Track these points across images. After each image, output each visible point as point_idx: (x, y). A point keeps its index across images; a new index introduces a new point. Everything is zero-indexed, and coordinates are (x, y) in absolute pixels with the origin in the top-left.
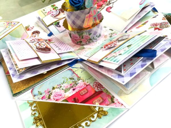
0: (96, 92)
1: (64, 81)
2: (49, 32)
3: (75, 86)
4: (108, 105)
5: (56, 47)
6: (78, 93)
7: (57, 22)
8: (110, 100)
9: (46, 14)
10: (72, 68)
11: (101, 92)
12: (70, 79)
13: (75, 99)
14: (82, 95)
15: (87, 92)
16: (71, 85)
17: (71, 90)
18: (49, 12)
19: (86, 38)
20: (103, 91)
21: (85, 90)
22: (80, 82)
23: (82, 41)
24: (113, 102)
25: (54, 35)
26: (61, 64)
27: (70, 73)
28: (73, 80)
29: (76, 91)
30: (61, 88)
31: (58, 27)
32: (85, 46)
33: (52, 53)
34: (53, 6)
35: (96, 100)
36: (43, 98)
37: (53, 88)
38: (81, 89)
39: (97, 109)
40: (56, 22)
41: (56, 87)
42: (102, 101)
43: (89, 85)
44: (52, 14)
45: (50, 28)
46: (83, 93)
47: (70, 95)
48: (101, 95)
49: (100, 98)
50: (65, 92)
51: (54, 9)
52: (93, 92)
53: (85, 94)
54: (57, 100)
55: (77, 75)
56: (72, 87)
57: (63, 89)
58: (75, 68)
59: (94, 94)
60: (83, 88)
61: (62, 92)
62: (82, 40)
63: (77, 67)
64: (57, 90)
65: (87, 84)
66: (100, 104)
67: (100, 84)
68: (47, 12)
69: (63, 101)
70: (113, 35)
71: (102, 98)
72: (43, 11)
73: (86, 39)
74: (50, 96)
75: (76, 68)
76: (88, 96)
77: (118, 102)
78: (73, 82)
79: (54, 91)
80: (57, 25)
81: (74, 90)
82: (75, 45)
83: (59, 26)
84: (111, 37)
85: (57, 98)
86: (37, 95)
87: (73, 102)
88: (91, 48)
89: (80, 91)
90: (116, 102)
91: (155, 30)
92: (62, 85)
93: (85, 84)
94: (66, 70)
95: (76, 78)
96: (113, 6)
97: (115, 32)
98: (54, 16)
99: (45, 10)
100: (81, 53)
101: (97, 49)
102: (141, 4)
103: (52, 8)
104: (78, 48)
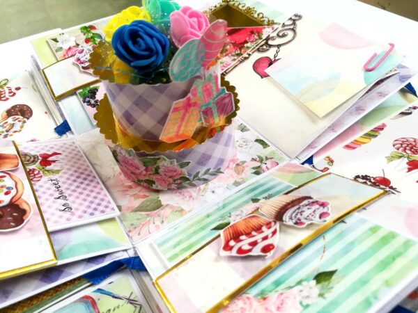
2: (62, 121)
5: (57, 195)
7: (92, 87)
9: (60, 54)
10: (95, 296)
18: (70, 49)
19: (170, 174)
23: (154, 180)
25: (72, 133)
26: (56, 280)
31: (90, 107)
32: (165, 198)
33: (30, 230)
34: (89, 32)
40: (88, 89)
44: (78, 60)
45: (64, 104)
51: (87, 41)
58: (109, 294)
62: (154, 178)
63: (116, 293)
68: (66, 47)
70: (264, 166)
72: (52, 43)
73: (170, 177)
75: (114, 297)
80: (87, 99)
82: (130, 187)
83: (92, 102)
84: (257, 173)
88: (182, 210)
91: (410, 170)
94: (75, 302)
96: (277, 58)
97: (273, 153)
98: (83, 65)
99: (57, 42)
100: (145, 230)
101: (203, 229)
102: (370, 70)
103: (84, 37)
104: (137, 203)
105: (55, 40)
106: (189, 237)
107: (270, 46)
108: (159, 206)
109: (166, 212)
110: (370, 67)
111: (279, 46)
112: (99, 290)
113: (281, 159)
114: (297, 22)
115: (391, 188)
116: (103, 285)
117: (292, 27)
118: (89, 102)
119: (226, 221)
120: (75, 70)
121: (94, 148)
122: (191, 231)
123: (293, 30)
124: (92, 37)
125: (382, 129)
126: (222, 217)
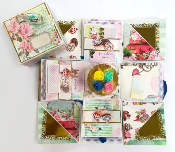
0: (74, 127)
1: (65, 110)
2: (83, 56)
3: (68, 117)
4: (74, 137)
6: (67, 122)
8: (76, 135)
9: (91, 35)
10: (74, 103)
11: (76, 129)
12: (69, 111)
13: (63, 124)
14: (67, 125)
15: (71, 125)
16: (67, 115)
17: (65, 118)
18: (94, 35)
20: (77, 129)
21: (71, 123)
22: (72, 116)
24: (77, 137)
25: (84, 60)
27: (71, 106)
28: (70, 113)
29: (67, 120)
30: (62, 114)
31: (90, 57)
32: (93, 93)
33: (69, 92)
35: (71, 132)
36: (51, 113)
37: (58, 111)
38: (69, 121)
39: (69, 135)
40: (92, 51)
41: (60, 111)
42: (73, 133)
43: (74, 121)
44: (94, 41)
45: (85, 51)
46: (69, 124)
47: (63, 121)
48: (75, 130)
49: (73, 132)
50: (62, 117)
51: (99, 34)
52: (73, 127)
53: (69, 125)
54: (56, 119)
55: (73, 111)
56: (67, 117)
57: (62, 115)
59: (73, 128)
60: (71, 121)
61: (61, 116)
63: (77, 105)
64: (59, 113)
65: (74, 120)
66: (71, 134)
67: (79, 125)
69: (59, 122)
70: (114, 97)
71: (74, 132)
74: (54, 114)
76: (70, 127)
77: (78, 139)
78: (69, 114)
79: (58, 112)
81: (66, 119)
83: (92, 56)
84: (112, 98)
85: (57, 118)
86: (49, 109)
87: (62, 125)
88: (94, 97)
89: (68, 122)
90: (78, 138)
91: (136, 117)
92: (63, 112)
93: (73, 120)
95: (72, 112)
96: (140, 73)
97: (118, 95)
98: (94, 44)
99: (92, 30)
100: (86, 97)
101: (94, 106)
102: (149, 97)
103: (99, 32)
104: (88, 90)
105: (91, 29)
106: (91, 106)
107: (142, 68)
108: (91, 93)
109: (91, 95)
110: (150, 97)
111: (144, 70)
112: (75, 103)
113: (119, 98)
114: (154, 66)
115: (129, 118)
116: (76, 102)
117: (152, 67)
118: (91, 55)
119: (98, 107)
120: (92, 44)
121: (87, 69)
122: (93, 104)
123: (151, 68)
124: (101, 33)
125: (144, 104)
126: (98, 106)
